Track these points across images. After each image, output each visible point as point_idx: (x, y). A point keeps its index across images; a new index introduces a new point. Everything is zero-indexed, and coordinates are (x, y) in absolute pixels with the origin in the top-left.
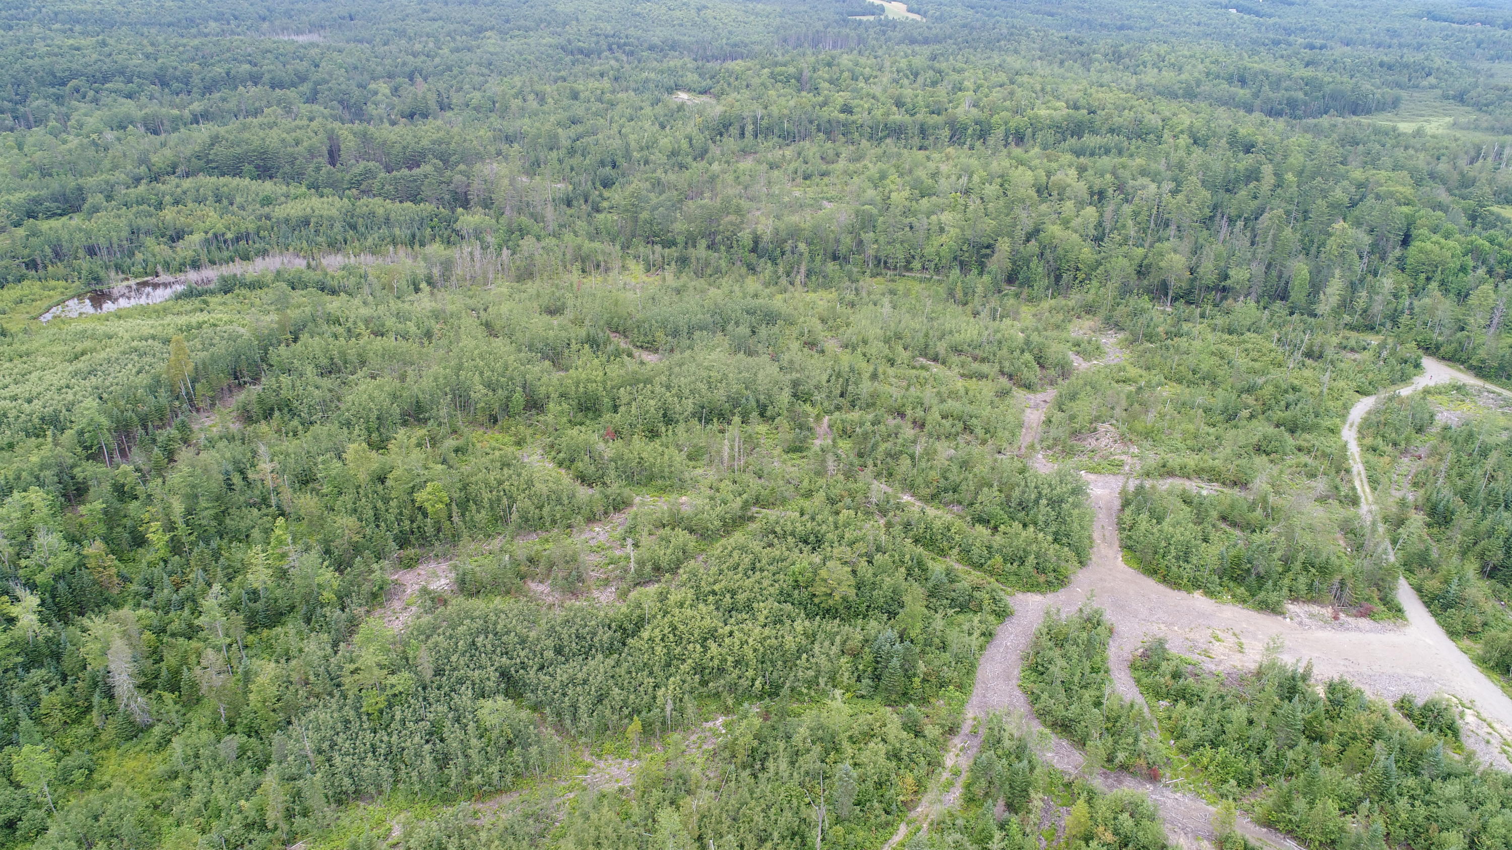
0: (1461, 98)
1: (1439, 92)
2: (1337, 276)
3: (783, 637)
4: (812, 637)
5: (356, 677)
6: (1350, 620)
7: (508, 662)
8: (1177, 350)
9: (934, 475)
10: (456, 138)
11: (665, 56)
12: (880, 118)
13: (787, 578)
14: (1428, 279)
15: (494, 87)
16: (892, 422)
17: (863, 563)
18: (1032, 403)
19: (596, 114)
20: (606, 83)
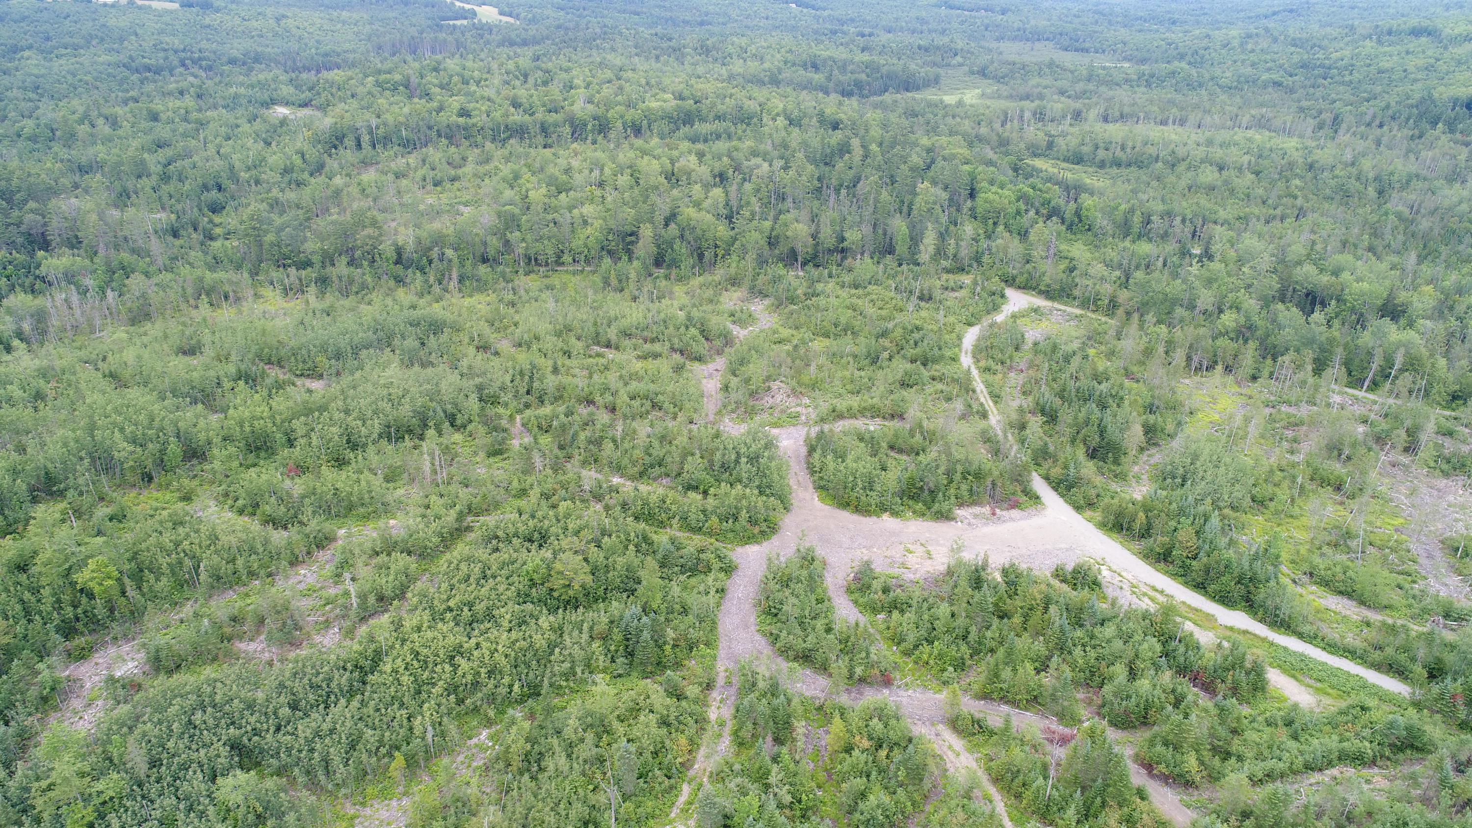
0: (983, 73)
1: (966, 68)
2: (930, 228)
3: (531, 637)
4: (559, 631)
5: (51, 794)
6: (1004, 513)
7: (237, 732)
8: (818, 308)
9: (638, 453)
10: (18, 173)
11: (251, 70)
12: (500, 120)
13: (521, 579)
14: (995, 224)
15: (48, 112)
16: (584, 411)
17: (593, 549)
18: (706, 373)
19: (185, 135)
20: (189, 102)
